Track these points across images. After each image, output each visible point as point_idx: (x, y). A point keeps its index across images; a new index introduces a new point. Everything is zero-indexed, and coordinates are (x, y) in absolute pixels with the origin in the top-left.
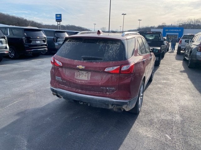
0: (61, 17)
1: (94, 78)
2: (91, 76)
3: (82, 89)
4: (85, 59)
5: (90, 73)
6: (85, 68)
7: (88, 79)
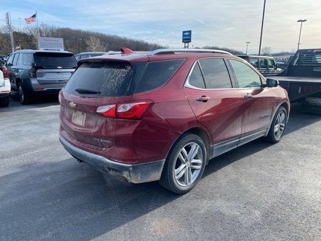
0: (190, 35)
1: (89, 122)
2: (86, 120)
5: (85, 114)
6: (76, 106)
7: (83, 124)
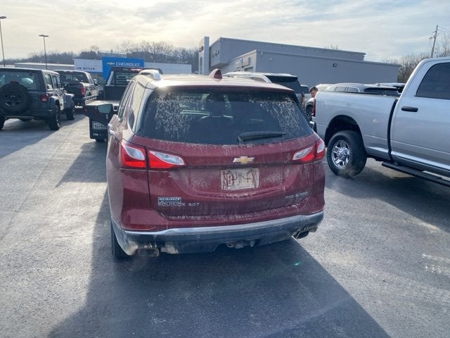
1: (268, 179)
2: (261, 177)
3: (240, 213)
4: (246, 140)
5: (257, 169)
6: (255, 160)
7: (255, 186)
